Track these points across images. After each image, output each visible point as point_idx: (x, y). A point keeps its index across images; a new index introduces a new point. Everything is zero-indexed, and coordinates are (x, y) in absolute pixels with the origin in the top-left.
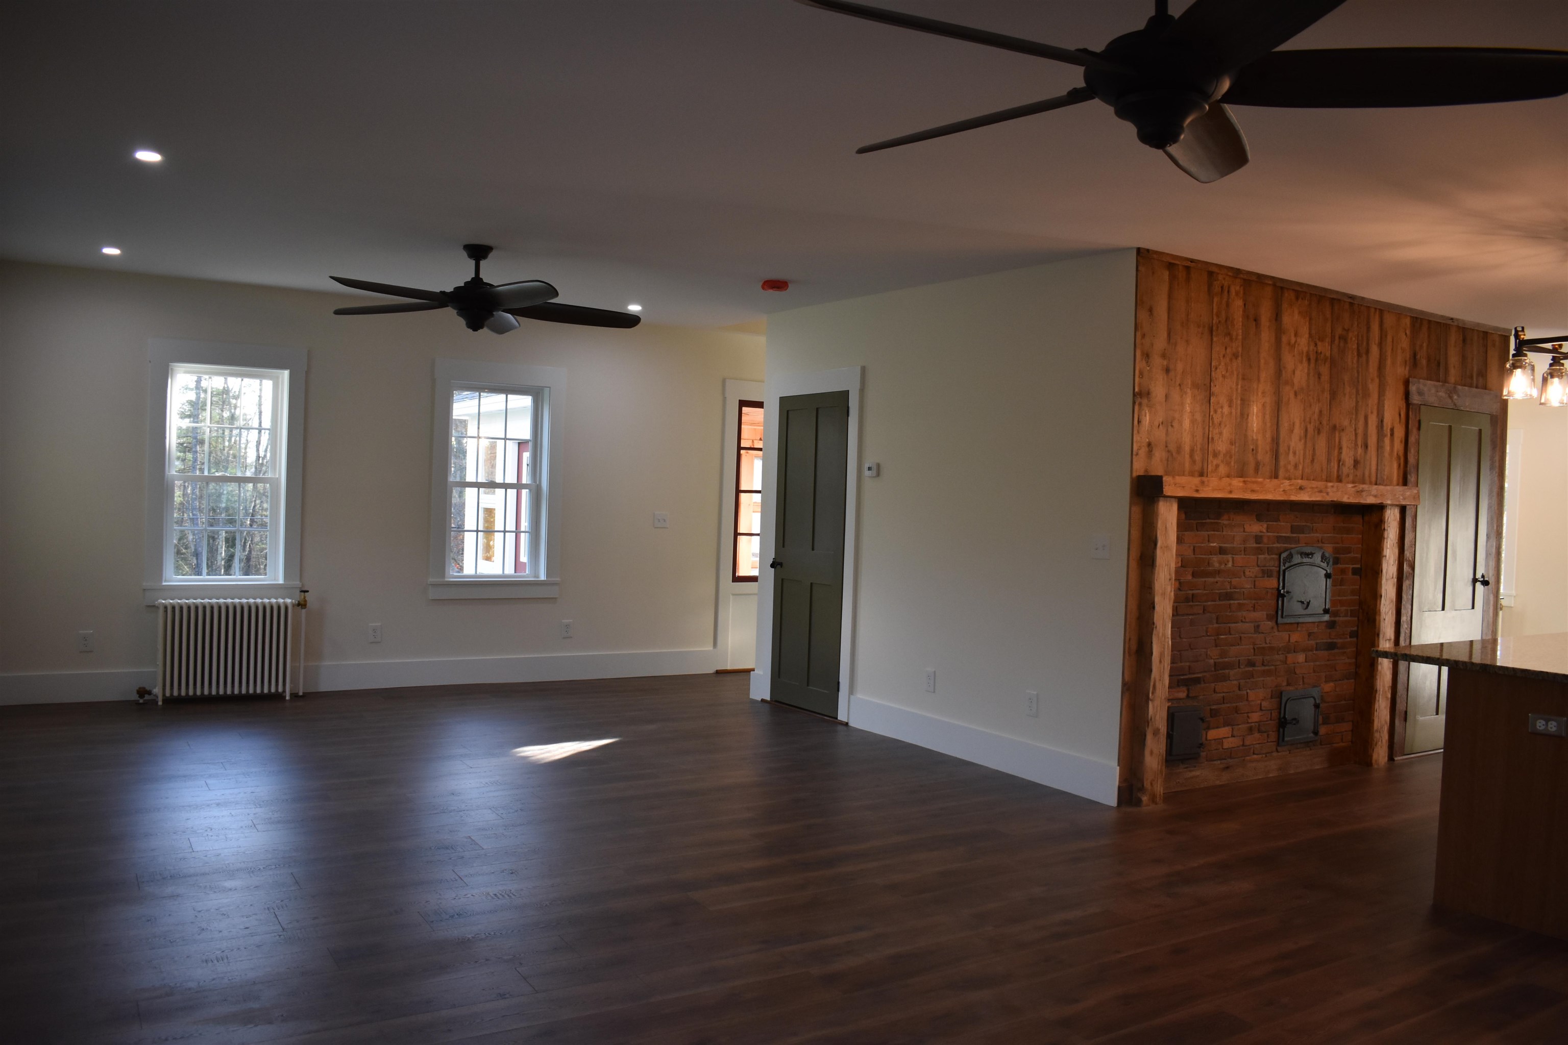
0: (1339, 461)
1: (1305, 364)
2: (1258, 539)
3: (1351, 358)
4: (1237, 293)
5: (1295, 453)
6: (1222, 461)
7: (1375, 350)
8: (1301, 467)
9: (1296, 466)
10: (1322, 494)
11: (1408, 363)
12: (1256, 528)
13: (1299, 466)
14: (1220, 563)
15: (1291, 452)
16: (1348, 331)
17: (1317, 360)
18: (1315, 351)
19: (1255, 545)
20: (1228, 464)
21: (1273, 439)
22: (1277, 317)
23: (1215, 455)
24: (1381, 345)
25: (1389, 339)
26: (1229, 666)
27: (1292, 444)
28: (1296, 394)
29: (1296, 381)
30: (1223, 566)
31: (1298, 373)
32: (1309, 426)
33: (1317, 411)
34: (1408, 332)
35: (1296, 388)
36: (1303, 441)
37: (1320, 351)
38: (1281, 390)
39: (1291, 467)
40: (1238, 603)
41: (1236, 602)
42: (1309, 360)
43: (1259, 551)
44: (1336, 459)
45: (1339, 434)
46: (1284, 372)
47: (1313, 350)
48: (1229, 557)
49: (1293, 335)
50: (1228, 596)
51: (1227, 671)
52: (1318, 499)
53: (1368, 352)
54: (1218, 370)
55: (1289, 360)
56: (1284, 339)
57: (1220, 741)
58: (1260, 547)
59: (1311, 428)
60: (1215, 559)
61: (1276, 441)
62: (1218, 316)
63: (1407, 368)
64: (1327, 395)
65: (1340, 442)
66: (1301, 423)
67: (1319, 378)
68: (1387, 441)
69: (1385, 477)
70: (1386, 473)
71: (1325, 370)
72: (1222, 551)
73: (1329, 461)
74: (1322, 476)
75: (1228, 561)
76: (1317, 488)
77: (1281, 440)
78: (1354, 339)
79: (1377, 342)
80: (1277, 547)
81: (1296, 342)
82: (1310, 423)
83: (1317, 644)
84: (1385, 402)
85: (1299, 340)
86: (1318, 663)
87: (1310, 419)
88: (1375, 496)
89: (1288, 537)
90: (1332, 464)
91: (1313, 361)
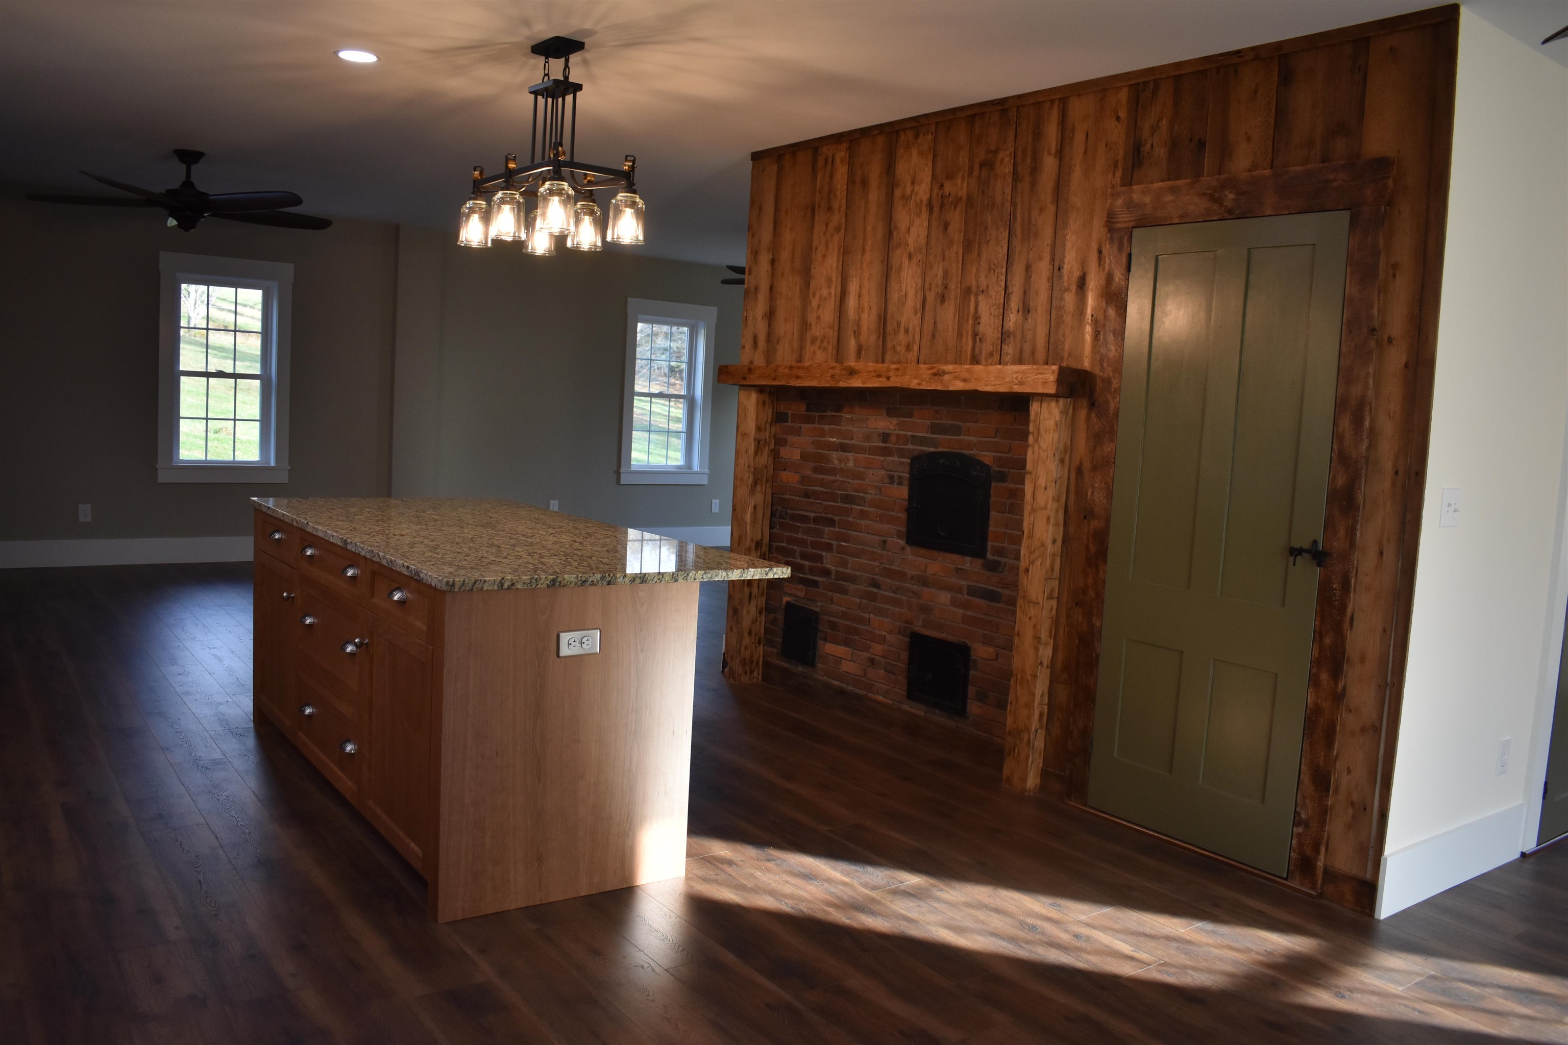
0: (975, 335)
1: (925, 214)
2: (885, 437)
3: (1002, 189)
4: (842, 160)
5: (907, 331)
6: (820, 348)
7: (1049, 163)
8: (916, 348)
9: (908, 348)
10: (881, 379)
11: (1120, 165)
12: (881, 423)
13: (913, 346)
14: (840, 461)
15: (902, 329)
16: (996, 152)
17: (942, 206)
18: (940, 195)
19: (881, 444)
20: (825, 350)
21: (880, 317)
22: (889, 169)
23: (813, 341)
24: (1060, 154)
25: (1079, 137)
26: (852, 579)
27: (903, 320)
28: (910, 257)
29: (911, 241)
30: (843, 464)
31: (913, 230)
32: (928, 294)
33: (940, 273)
34: (1122, 114)
35: (911, 248)
36: (919, 315)
37: (948, 193)
38: (890, 254)
39: (901, 349)
40: (861, 509)
41: (859, 508)
42: (931, 209)
43: (886, 452)
44: (970, 333)
45: (976, 298)
46: (895, 233)
47: (938, 194)
48: (851, 455)
49: (909, 184)
50: (847, 499)
51: (848, 584)
52: (875, 385)
53: (1035, 170)
54: (818, 250)
55: (902, 217)
56: (898, 192)
57: (838, 660)
58: (886, 447)
59: (931, 297)
60: (834, 455)
61: (883, 319)
62: (820, 192)
63: (1119, 173)
64: (958, 248)
65: (976, 309)
66: (916, 292)
67: (946, 229)
68: (1070, 299)
69: (1066, 355)
70: (1067, 347)
71: (956, 218)
72: (844, 448)
73: (960, 335)
74: (946, 357)
75: (848, 460)
76: (875, 371)
77: (889, 315)
78: (1007, 159)
79: (1053, 150)
80: (909, 449)
81: (912, 191)
82: (930, 289)
83: (969, 586)
84: (1068, 237)
85: (916, 189)
86: (969, 613)
87: (930, 285)
88: (964, 380)
89: (925, 438)
90: (964, 340)
91: (936, 209)
